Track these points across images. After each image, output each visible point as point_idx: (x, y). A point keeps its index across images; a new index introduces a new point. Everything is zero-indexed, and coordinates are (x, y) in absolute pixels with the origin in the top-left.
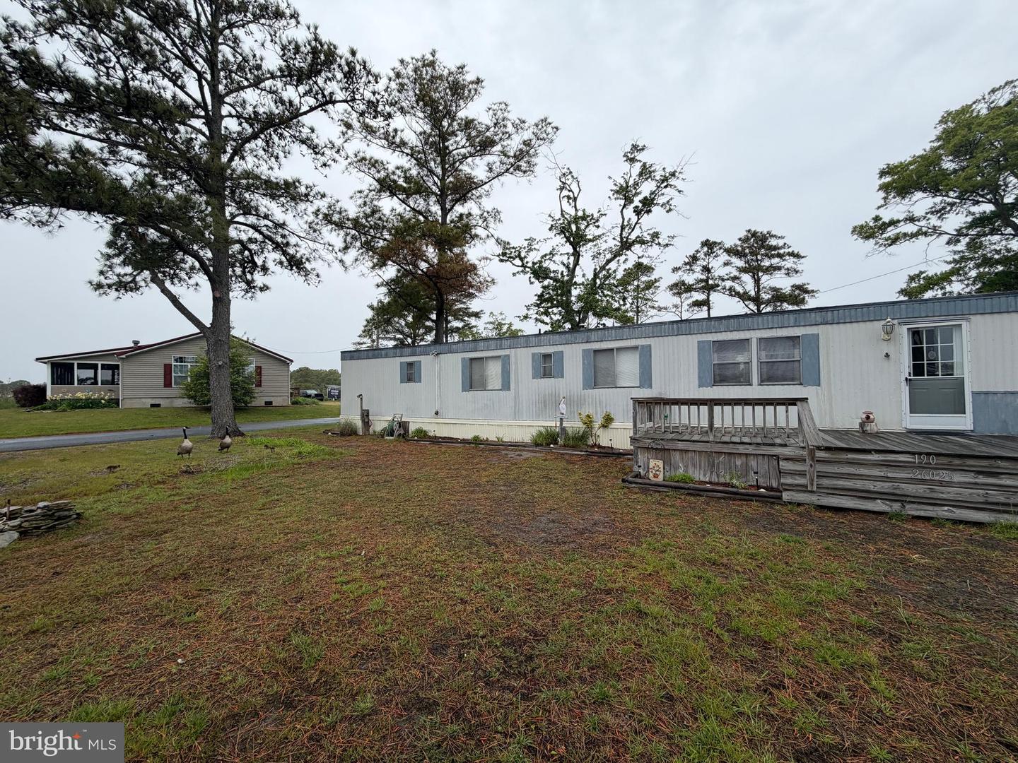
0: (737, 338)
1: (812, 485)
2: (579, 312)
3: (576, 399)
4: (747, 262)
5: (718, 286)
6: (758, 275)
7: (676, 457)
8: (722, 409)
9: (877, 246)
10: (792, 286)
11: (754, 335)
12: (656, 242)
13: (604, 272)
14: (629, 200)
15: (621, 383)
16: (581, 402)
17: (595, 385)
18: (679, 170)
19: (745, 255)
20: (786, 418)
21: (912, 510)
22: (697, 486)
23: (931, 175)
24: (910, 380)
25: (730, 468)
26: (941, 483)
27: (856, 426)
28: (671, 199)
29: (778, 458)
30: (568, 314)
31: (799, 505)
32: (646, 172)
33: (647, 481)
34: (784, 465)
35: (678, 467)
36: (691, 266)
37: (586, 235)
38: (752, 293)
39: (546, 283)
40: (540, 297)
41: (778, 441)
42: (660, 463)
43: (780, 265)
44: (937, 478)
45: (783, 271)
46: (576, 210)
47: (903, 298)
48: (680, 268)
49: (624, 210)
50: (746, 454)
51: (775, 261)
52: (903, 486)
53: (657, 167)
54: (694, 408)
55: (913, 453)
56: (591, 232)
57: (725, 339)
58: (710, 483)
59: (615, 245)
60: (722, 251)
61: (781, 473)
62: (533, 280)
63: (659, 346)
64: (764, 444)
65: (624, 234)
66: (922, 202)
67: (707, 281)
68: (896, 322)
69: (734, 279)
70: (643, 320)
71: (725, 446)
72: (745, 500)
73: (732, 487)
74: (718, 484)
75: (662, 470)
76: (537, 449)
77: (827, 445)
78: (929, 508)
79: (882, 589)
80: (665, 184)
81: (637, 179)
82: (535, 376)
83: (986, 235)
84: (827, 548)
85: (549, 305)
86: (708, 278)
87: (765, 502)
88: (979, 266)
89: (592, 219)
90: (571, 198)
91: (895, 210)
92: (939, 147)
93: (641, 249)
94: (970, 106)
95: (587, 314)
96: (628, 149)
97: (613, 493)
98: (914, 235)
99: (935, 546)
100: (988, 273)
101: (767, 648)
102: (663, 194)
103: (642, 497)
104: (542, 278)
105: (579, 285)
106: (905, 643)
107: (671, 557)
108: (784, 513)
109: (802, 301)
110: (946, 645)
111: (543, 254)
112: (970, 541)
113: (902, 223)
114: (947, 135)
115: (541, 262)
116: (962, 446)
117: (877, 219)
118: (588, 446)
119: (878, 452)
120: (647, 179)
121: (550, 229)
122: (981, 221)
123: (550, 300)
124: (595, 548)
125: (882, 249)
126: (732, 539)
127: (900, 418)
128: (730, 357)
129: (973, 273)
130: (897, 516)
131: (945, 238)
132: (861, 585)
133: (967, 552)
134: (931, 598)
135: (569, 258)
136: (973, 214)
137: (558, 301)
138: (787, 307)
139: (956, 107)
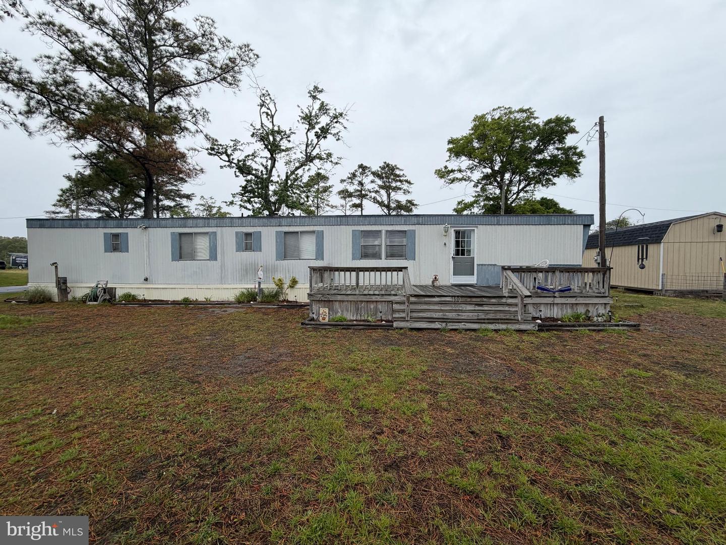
0: (374, 229)
1: (408, 316)
2: (274, 203)
3: (270, 268)
4: (384, 182)
5: (367, 195)
6: (389, 191)
7: (337, 305)
8: (364, 273)
9: (445, 183)
10: (407, 201)
11: (384, 228)
12: (330, 160)
13: (294, 176)
14: (312, 127)
15: (303, 256)
16: (275, 269)
17: (285, 257)
18: (344, 113)
19: (383, 178)
20: (396, 279)
21: (451, 326)
22: (348, 323)
23: (469, 148)
24: (454, 258)
25: (367, 310)
26: (462, 311)
28: (339, 132)
29: (392, 302)
30: (267, 204)
31: (401, 329)
32: (323, 108)
33: (318, 323)
34: (396, 307)
35: (338, 312)
36: (352, 180)
37: (280, 146)
38: (386, 203)
39: (249, 177)
40: (244, 188)
41: (393, 292)
42: (327, 310)
43: (400, 187)
44: (461, 308)
45: (402, 191)
46: (273, 125)
47: (455, 213)
48: (345, 181)
49: (309, 133)
50: (376, 301)
51: (398, 184)
52: (447, 314)
53: (331, 107)
54: (348, 274)
55: (452, 296)
56: (284, 144)
57: (368, 229)
58: (356, 320)
59: (302, 157)
60: (370, 173)
61: (394, 311)
62: (238, 174)
63: (328, 231)
64: (386, 295)
65: (308, 151)
66: (464, 162)
67: (361, 191)
68: (449, 226)
69: (377, 192)
70: (321, 213)
71: (365, 297)
72: (375, 329)
73: (368, 322)
74: (360, 321)
75: (327, 314)
76: (240, 306)
77: (416, 294)
78: (457, 324)
79: (433, 369)
80: (335, 120)
81: (318, 112)
82: (238, 249)
83: (488, 185)
84: (412, 351)
85: (252, 195)
86: (362, 189)
87: (385, 329)
88: (484, 200)
89: (285, 134)
90: (269, 115)
91: (453, 165)
92: (472, 134)
93: (320, 163)
94: (485, 115)
95: (281, 205)
96: (312, 88)
97: (294, 333)
98: (461, 180)
99: (457, 343)
100: (487, 204)
101: (377, 413)
102: (334, 127)
103: (314, 333)
104: (246, 173)
105: (275, 183)
106: (439, 394)
107: (328, 370)
108: (393, 334)
109: (411, 210)
110: (455, 391)
111: (247, 155)
112: (471, 339)
113: (456, 172)
114: (475, 128)
115: (244, 161)
116: (471, 291)
117: (446, 167)
118: (280, 301)
119: (438, 296)
120: (324, 114)
121: (252, 136)
122: (486, 177)
123: (252, 191)
124: (278, 372)
125: (447, 184)
126: (365, 353)
127: (449, 278)
128: (371, 242)
129: (482, 204)
130: (444, 330)
131: (473, 183)
132: (425, 369)
133: (469, 345)
134: (453, 369)
135: (267, 161)
136: (483, 173)
137: (258, 193)
138: (403, 213)
139: (480, 114)
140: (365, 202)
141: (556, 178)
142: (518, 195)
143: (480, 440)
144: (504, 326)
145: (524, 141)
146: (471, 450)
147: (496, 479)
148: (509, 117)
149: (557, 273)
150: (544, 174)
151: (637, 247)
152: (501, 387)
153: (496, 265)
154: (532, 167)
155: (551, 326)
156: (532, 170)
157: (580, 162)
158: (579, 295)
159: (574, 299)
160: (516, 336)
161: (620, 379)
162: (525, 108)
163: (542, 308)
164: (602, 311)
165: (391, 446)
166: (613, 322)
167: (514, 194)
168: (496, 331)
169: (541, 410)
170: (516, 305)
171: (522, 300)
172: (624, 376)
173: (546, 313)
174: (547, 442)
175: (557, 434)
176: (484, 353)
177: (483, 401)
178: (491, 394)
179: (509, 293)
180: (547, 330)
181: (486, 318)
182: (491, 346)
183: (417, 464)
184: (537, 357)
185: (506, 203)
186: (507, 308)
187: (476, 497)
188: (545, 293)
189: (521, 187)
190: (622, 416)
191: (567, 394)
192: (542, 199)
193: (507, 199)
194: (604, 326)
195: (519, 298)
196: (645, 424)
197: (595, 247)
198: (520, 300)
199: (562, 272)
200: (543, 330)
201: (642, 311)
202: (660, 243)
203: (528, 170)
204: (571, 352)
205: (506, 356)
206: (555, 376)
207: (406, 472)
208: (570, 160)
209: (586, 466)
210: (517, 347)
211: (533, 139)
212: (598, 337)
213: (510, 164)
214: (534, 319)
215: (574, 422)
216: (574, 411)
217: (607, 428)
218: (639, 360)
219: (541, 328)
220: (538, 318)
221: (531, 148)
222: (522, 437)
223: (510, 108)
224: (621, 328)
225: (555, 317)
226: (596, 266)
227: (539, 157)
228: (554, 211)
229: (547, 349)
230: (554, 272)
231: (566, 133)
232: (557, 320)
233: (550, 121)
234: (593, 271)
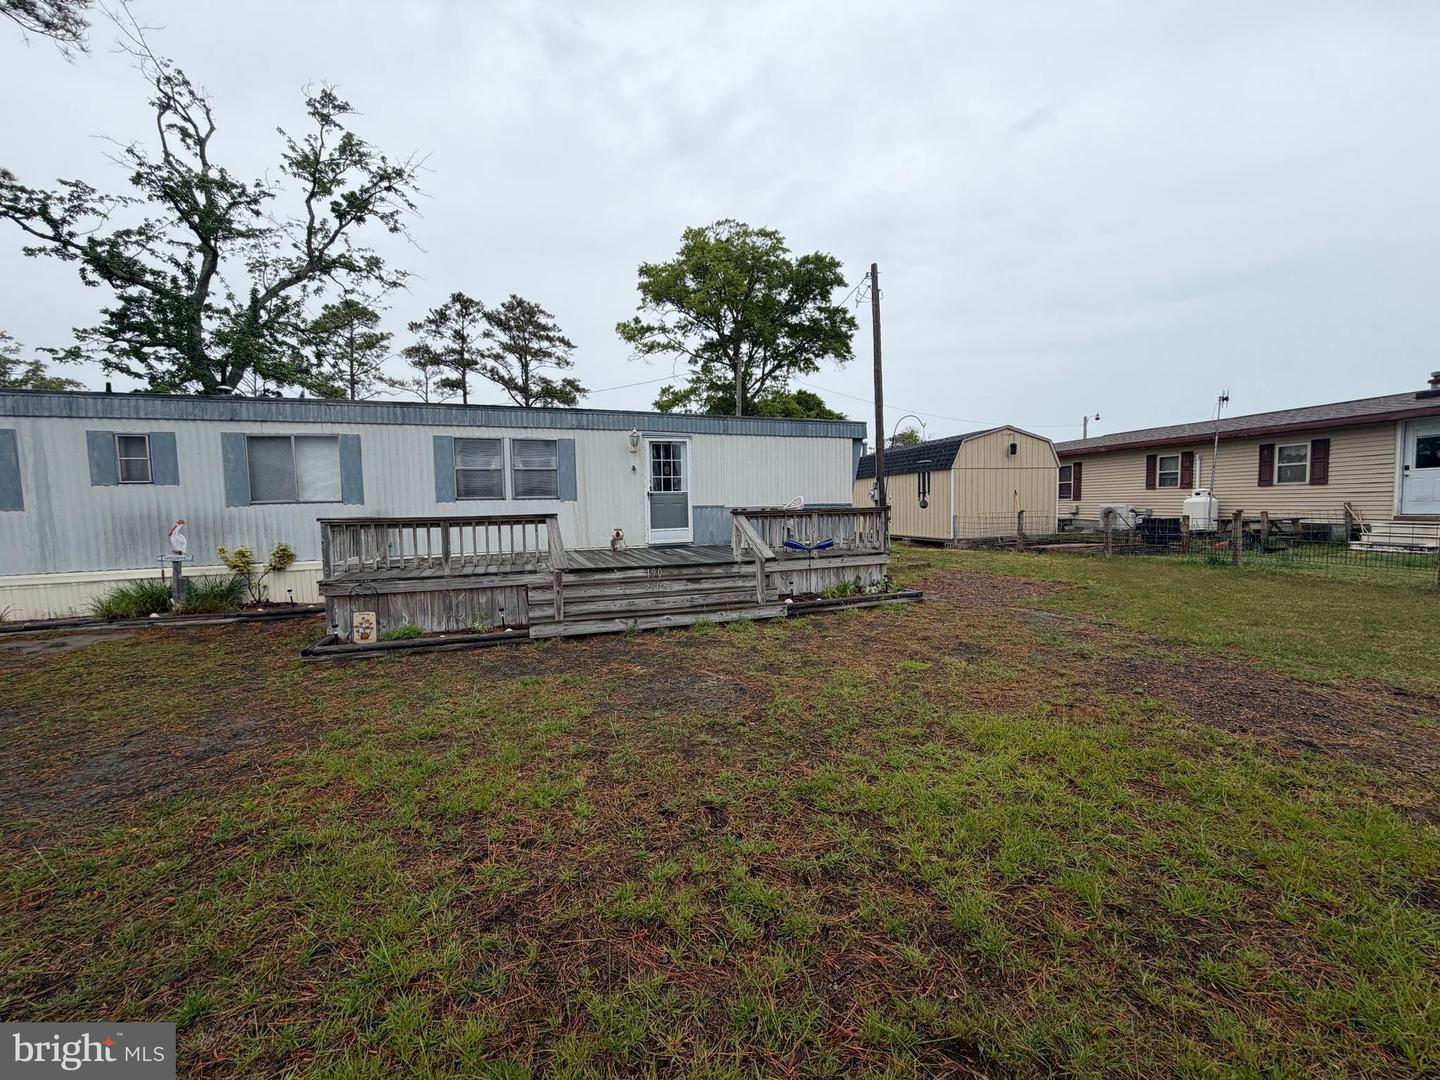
0: (486, 436)
1: (559, 613)
2: (221, 365)
3: (211, 525)
4: (512, 338)
5: (476, 363)
6: (525, 358)
7: (398, 603)
8: (461, 530)
9: (637, 351)
10: (564, 381)
11: (507, 435)
12: (377, 273)
13: (275, 301)
14: (321, 188)
15: (307, 496)
16: (223, 528)
17: (255, 498)
18: (407, 170)
19: (510, 329)
20: (534, 538)
21: (643, 623)
22: (427, 640)
23: (677, 288)
24: (651, 494)
25: (472, 608)
26: (664, 594)
27: (608, 545)
28: (397, 212)
29: (525, 587)
30: (196, 363)
31: (546, 639)
32: (349, 146)
33: (349, 647)
34: (534, 596)
35: (401, 618)
36: (438, 326)
37: (230, 222)
38: (520, 381)
39: (134, 291)
40: (118, 317)
41: (529, 567)
42: (372, 616)
43: (549, 350)
44: (661, 590)
45: (554, 360)
46: (205, 163)
47: (657, 411)
48: (420, 326)
49: (313, 202)
50: (492, 588)
51: (545, 344)
52: (637, 601)
53: (374, 152)
54: (421, 532)
55: (645, 568)
56: (241, 218)
57: (471, 436)
58: (447, 632)
59: (299, 258)
60: (480, 315)
61: (531, 605)
62: (94, 276)
63: (374, 440)
64: (512, 573)
65: (315, 244)
66: (671, 315)
67: (461, 353)
68: (640, 433)
69: (497, 357)
70: (363, 394)
71: (467, 580)
72: (488, 646)
73: (473, 633)
74: (456, 632)
75: (374, 625)
76: (114, 627)
77: (576, 566)
78: (654, 619)
79: (604, 709)
80: (385, 184)
81: (336, 155)
82: (100, 478)
83: (713, 361)
84: (565, 681)
85: (144, 338)
86: (462, 348)
87: (511, 645)
88: (708, 389)
89: (243, 193)
90: (190, 136)
91: (651, 316)
92: (683, 262)
93: (350, 279)
94: (704, 231)
95: (243, 369)
96: (318, 96)
97: (282, 677)
98: (666, 347)
99: (653, 655)
100: (713, 397)
101: (476, 819)
102: (382, 199)
103: (337, 672)
104: (122, 278)
105: (218, 312)
106: (611, 756)
107: (368, 748)
108: (529, 652)
109: (573, 400)
110: (641, 744)
111: (122, 228)
112: (679, 643)
113: (656, 332)
114: (688, 251)
115: (114, 244)
116: (682, 557)
117: (637, 320)
118: (242, 606)
119: (621, 569)
120: (355, 163)
121: (137, 179)
122: (710, 346)
123: (147, 328)
124: (225, 777)
125: (641, 354)
126: (462, 700)
127: (642, 534)
128: (478, 462)
129: (704, 395)
130: (631, 632)
131: (687, 356)
132: (587, 711)
133: (674, 654)
134: (640, 704)
135: (190, 255)
136: (705, 338)
137: (167, 335)
138: (556, 404)
139: (695, 227)
140: (471, 377)
141: (819, 359)
142: (762, 384)
143: (677, 823)
144: (734, 615)
145: (770, 288)
146: (659, 844)
147: (696, 883)
148: (744, 242)
149: (815, 518)
150: (801, 349)
151: (916, 476)
152: (721, 721)
153: (722, 507)
154: (783, 337)
155: (807, 607)
156: (783, 341)
157: (852, 336)
158: (845, 552)
159: (838, 560)
160: (753, 629)
161: (892, 679)
162: (770, 229)
163: (795, 578)
164: (877, 576)
165: (500, 877)
166: (891, 593)
167: (757, 381)
168: (722, 624)
169: (779, 748)
170: (754, 576)
171: (762, 567)
172: (897, 674)
173: (799, 586)
174: (782, 800)
175: (798, 783)
176: (699, 667)
177: (688, 754)
178: (703, 737)
179: (743, 555)
180: (801, 615)
181: (705, 602)
182: (712, 653)
183: (554, 898)
184: (782, 662)
185: (744, 397)
186: (740, 583)
187: (659, 928)
188: (799, 553)
189: (767, 370)
190: (887, 734)
191: (820, 715)
192: (800, 392)
193: (745, 390)
194: (878, 599)
195: (758, 563)
196: (914, 740)
197: (871, 476)
198: (759, 567)
199: (822, 515)
200: (795, 616)
201: (928, 572)
202: (950, 469)
203: (778, 341)
204: (832, 646)
205: (734, 666)
206: (807, 688)
207: (530, 919)
208: (837, 330)
209: (835, 824)
210: (754, 649)
211: (784, 286)
212: (869, 617)
213: (748, 326)
214: (783, 597)
215: (824, 758)
216: (826, 742)
217: (868, 758)
218: (916, 647)
219: (793, 612)
220: (790, 596)
221: (779, 302)
222: (746, 800)
223: (744, 225)
224: (900, 601)
225: (813, 591)
226: (873, 505)
227: (794, 320)
228: (818, 414)
229: (799, 646)
230: (810, 516)
231: (831, 285)
232: (817, 596)
233: (805, 260)
234: (864, 512)
